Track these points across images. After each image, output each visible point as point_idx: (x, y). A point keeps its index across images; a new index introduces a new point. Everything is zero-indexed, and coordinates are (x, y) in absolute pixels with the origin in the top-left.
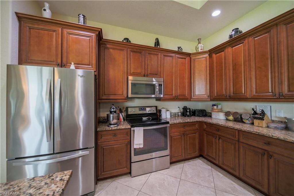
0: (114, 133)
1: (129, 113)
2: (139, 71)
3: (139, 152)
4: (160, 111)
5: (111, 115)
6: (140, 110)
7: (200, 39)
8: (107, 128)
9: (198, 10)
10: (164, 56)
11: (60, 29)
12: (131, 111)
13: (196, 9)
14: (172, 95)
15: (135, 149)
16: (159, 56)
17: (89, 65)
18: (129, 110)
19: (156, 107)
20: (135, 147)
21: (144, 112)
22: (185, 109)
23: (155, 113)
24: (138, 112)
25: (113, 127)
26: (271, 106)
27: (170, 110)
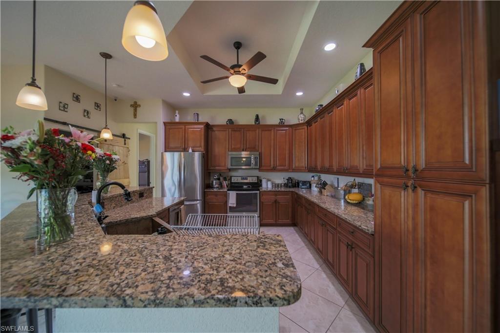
0: (216, 194)
1: (232, 181)
2: (238, 146)
3: (232, 209)
4: (261, 181)
5: (214, 181)
6: (242, 180)
7: (303, 109)
8: (211, 190)
9: (280, 95)
10: (262, 131)
11: (184, 127)
12: (234, 180)
13: (278, 95)
14: (270, 166)
15: (230, 207)
16: (257, 131)
17: (200, 147)
18: (233, 178)
19: (258, 177)
20: (230, 205)
21: (245, 181)
22: (289, 179)
23: (256, 183)
24: (240, 180)
25: (215, 190)
26: (338, 179)
27: (272, 180)
